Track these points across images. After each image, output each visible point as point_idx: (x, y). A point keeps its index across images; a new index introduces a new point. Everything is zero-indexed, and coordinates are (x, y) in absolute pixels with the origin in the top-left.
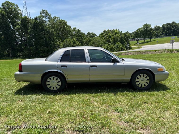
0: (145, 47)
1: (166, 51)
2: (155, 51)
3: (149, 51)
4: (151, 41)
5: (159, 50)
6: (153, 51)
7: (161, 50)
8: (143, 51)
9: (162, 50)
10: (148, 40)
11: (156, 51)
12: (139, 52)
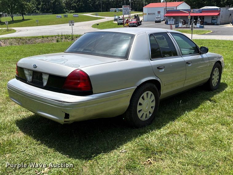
1: (64, 37)
2: (47, 37)
3: (37, 38)
5: (52, 36)
6: (43, 37)
7: (55, 36)
8: (26, 38)
9: (57, 36)
10: (17, 17)
11: (49, 38)
12: (20, 39)
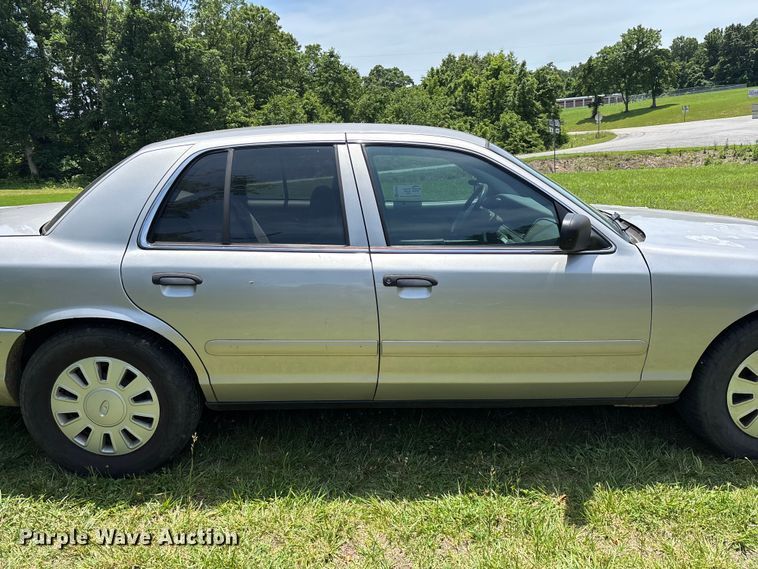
0: (627, 136)
1: (731, 152)
2: (680, 152)
3: (651, 154)
4: (654, 107)
5: (696, 150)
6: (668, 152)
7: (705, 150)
8: (621, 154)
9: (710, 149)
10: (641, 102)
11: (684, 154)
12: (606, 156)
